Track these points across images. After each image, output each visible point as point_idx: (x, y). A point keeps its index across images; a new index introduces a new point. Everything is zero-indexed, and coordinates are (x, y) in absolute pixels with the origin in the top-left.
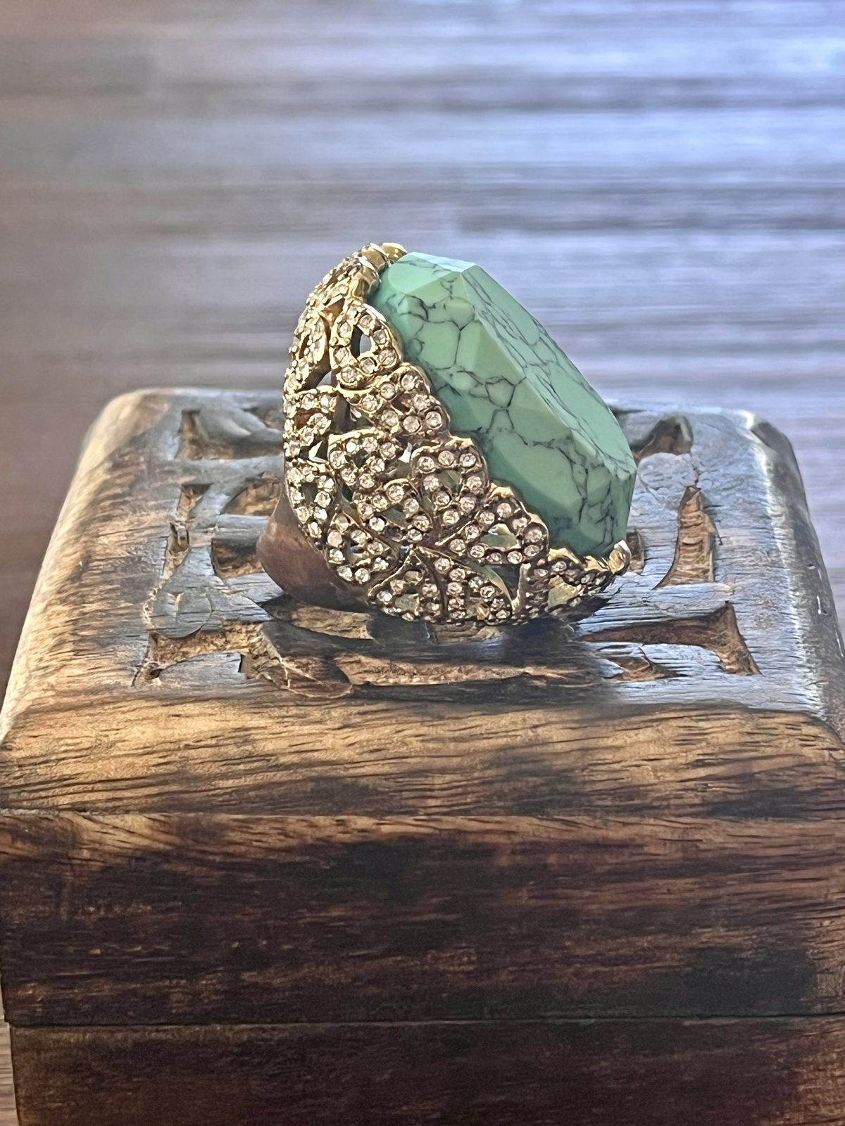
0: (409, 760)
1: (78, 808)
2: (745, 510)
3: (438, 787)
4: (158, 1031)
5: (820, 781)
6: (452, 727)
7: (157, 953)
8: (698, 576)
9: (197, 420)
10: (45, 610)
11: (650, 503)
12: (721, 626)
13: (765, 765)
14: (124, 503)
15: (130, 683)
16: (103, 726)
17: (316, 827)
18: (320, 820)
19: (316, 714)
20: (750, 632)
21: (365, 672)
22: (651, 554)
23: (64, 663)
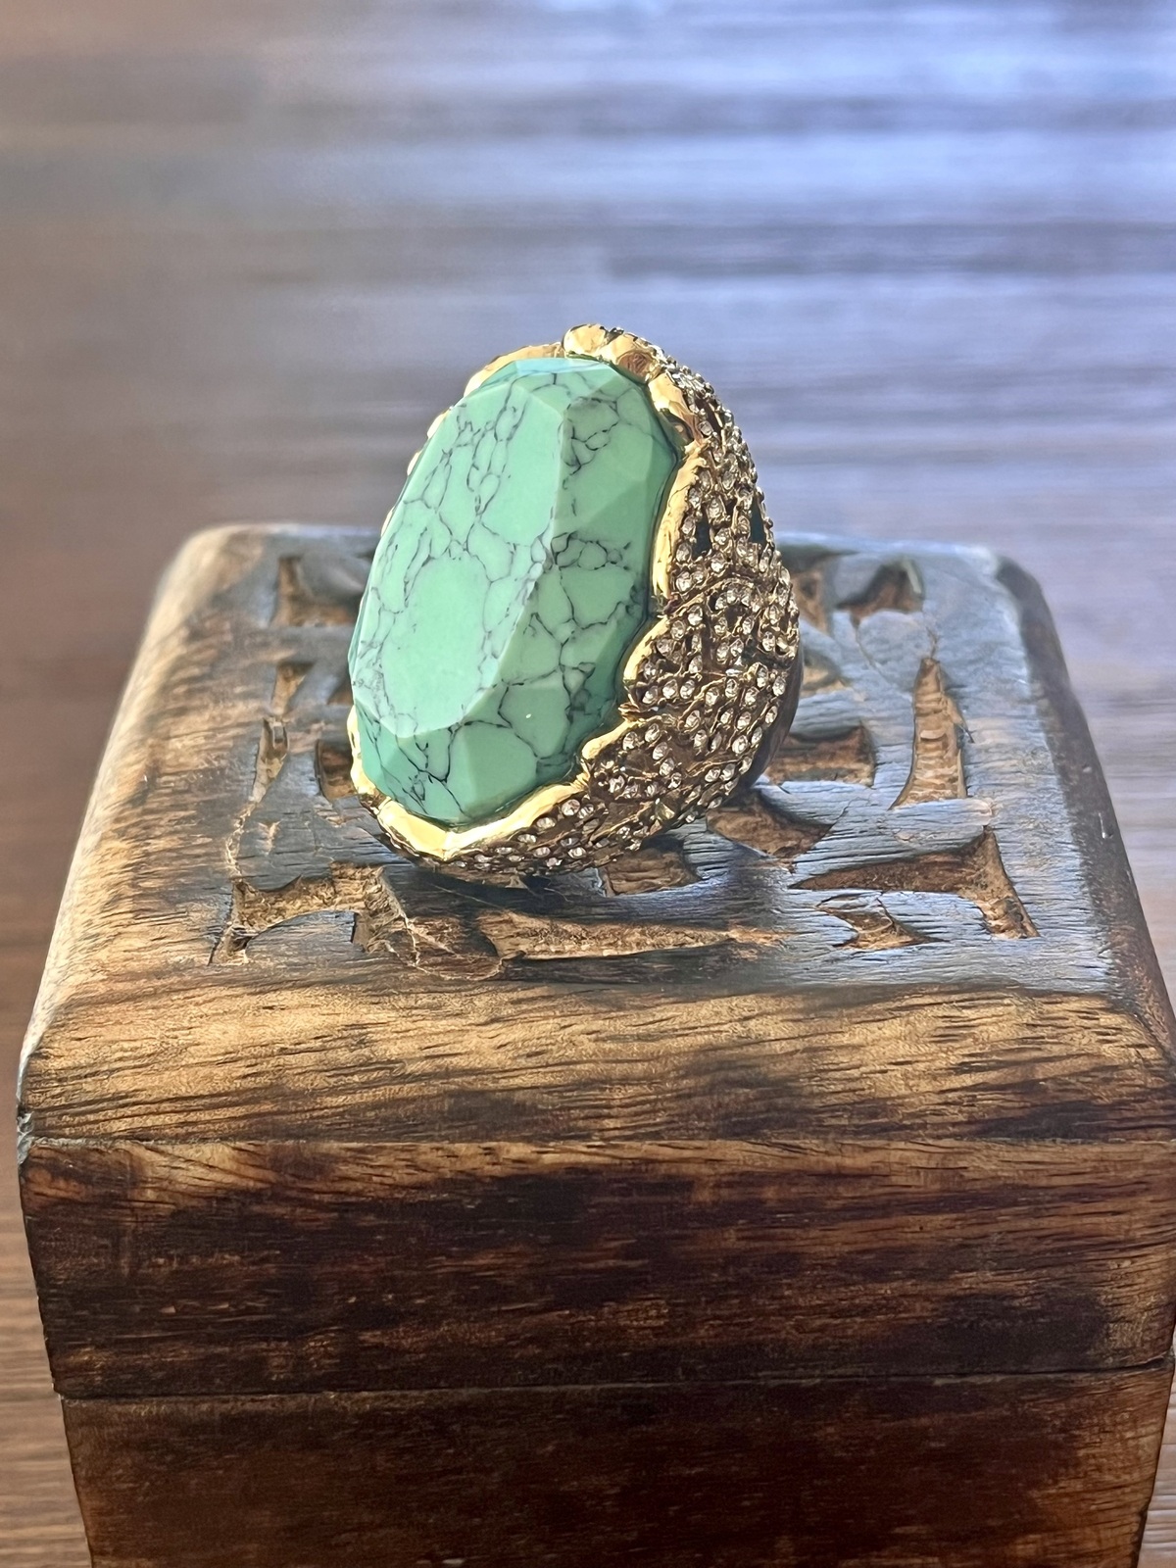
0: (578, 1067)
1: (137, 1136)
2: (998, 692)
3: (618, 1103)
4: (253, 1401)
5: (1124, 1090)
6: (634, 1021)
7: (250, 1311)
8: (943, 787)
9: (299, 569)
10: (98, 846)
11: (876, 684)
12: (979, 860)
13: (1052, 1069)
14: (203, 690)
15: (205, 960)
16: (170, 1024)
17: (457, 1157)
18: (461, 1148)
19: (454, 1003)
20: (1018, 873)
21: (518, 934)
22: (882, 756)
23: (120, 929)
